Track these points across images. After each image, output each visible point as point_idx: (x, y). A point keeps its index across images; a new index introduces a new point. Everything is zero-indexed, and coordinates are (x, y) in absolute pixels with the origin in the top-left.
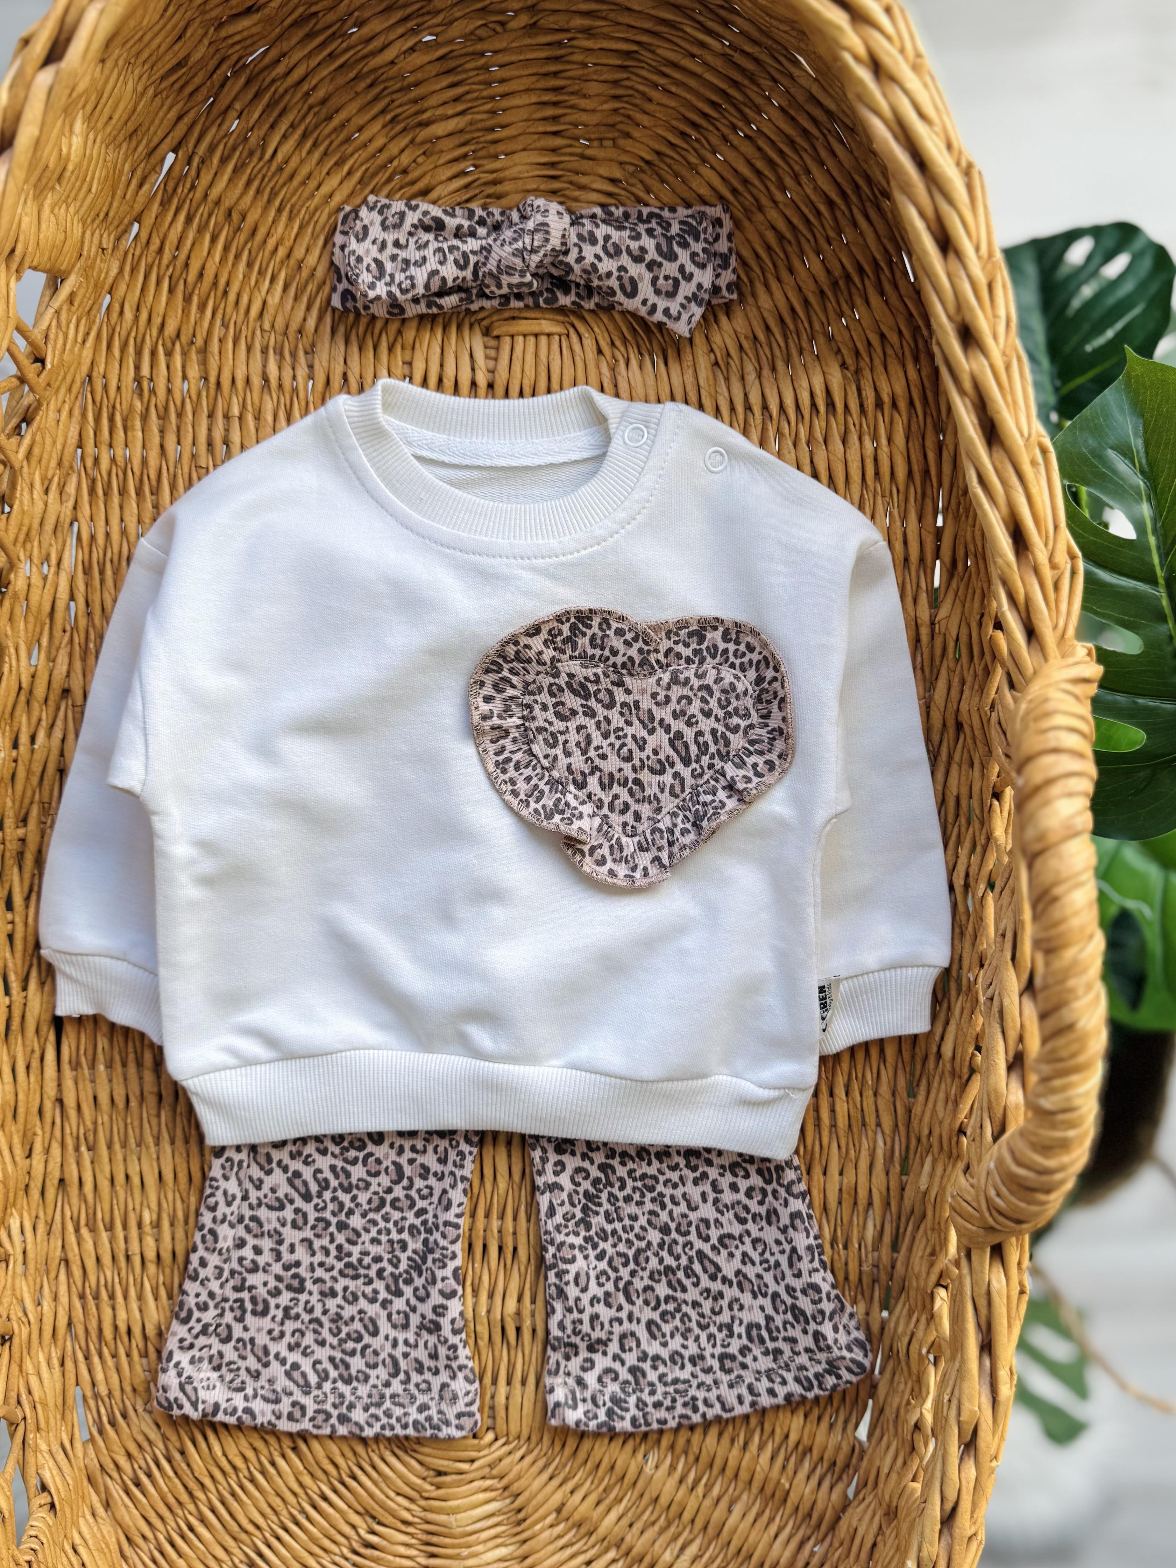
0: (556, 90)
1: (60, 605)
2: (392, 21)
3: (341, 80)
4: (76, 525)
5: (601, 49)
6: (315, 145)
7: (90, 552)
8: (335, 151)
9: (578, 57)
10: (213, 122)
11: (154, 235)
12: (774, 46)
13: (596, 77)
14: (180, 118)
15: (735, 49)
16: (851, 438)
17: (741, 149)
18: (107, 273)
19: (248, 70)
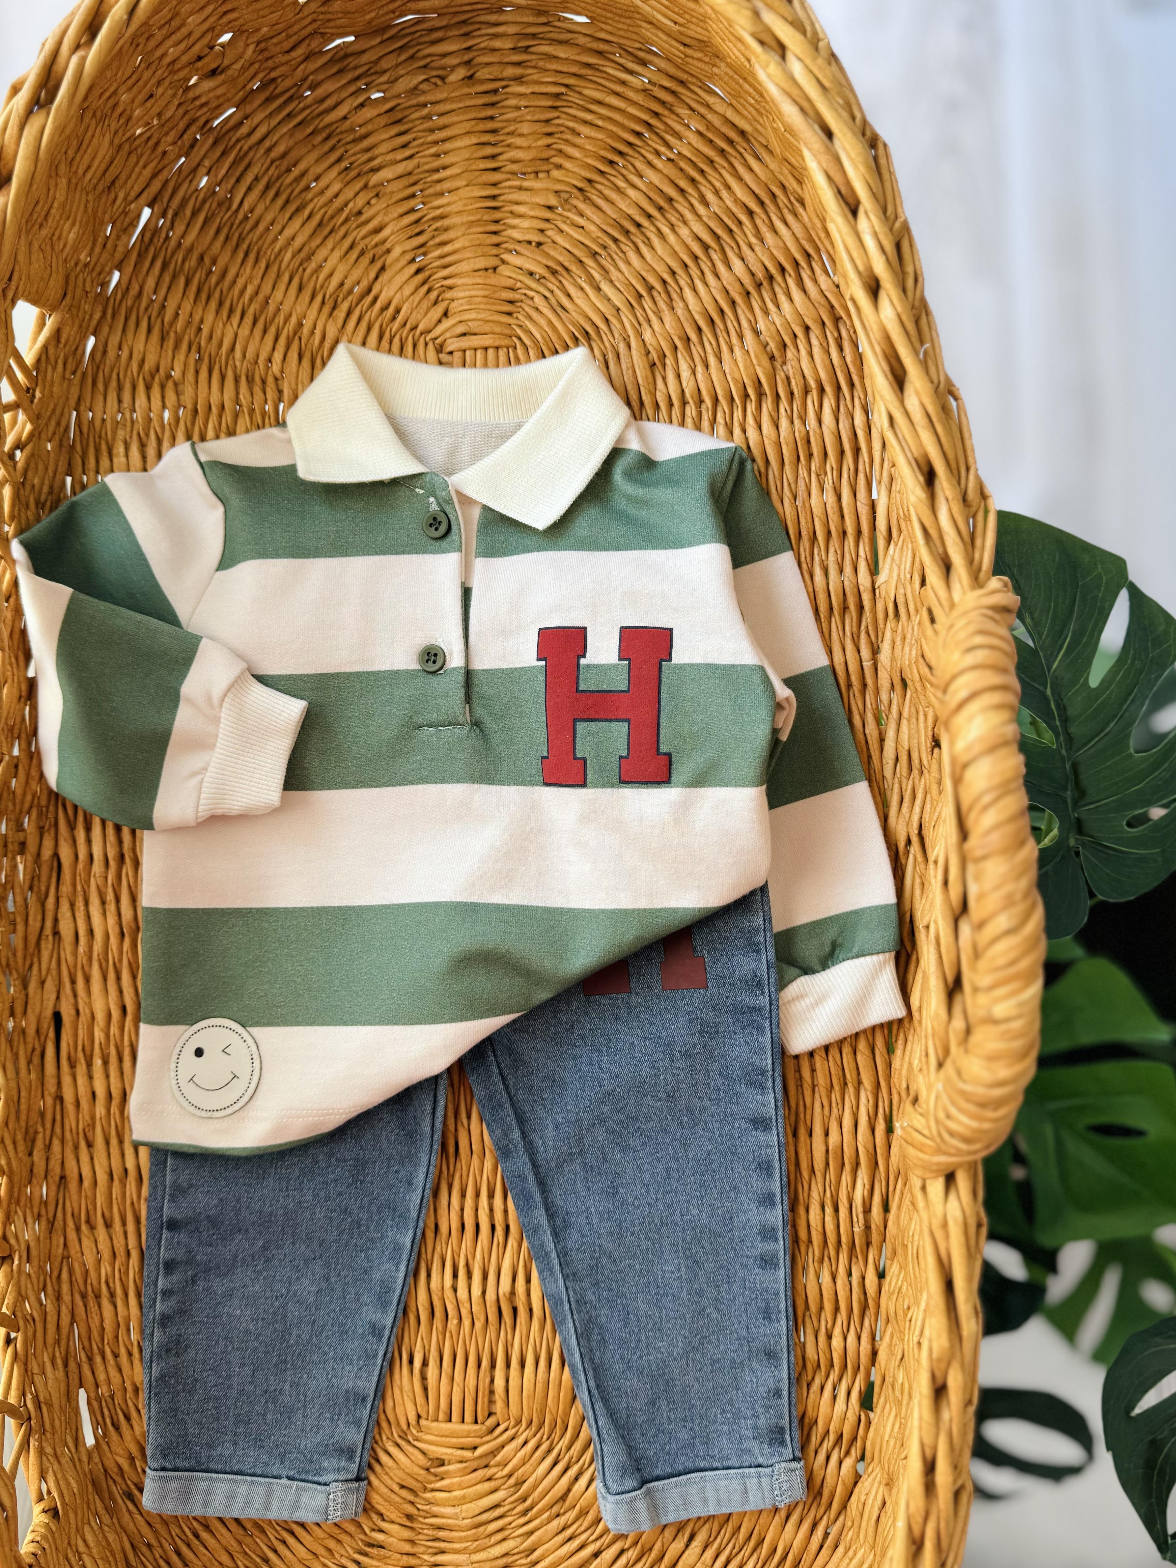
0: (494, 131)
2: (344, 82)
3: (299, 135)
5: (533, 93)
6: (277, 194)
8: (296, 198)
9: (512, 102)
10: (184, 180)
11: (134, 281)
12: (690, 79)
13: (529, 118)
14: (154, 176)
15: (654, 84)
16: (784, 423)
17: (665, 171)
18: (91, 316)
19: (216, 132)
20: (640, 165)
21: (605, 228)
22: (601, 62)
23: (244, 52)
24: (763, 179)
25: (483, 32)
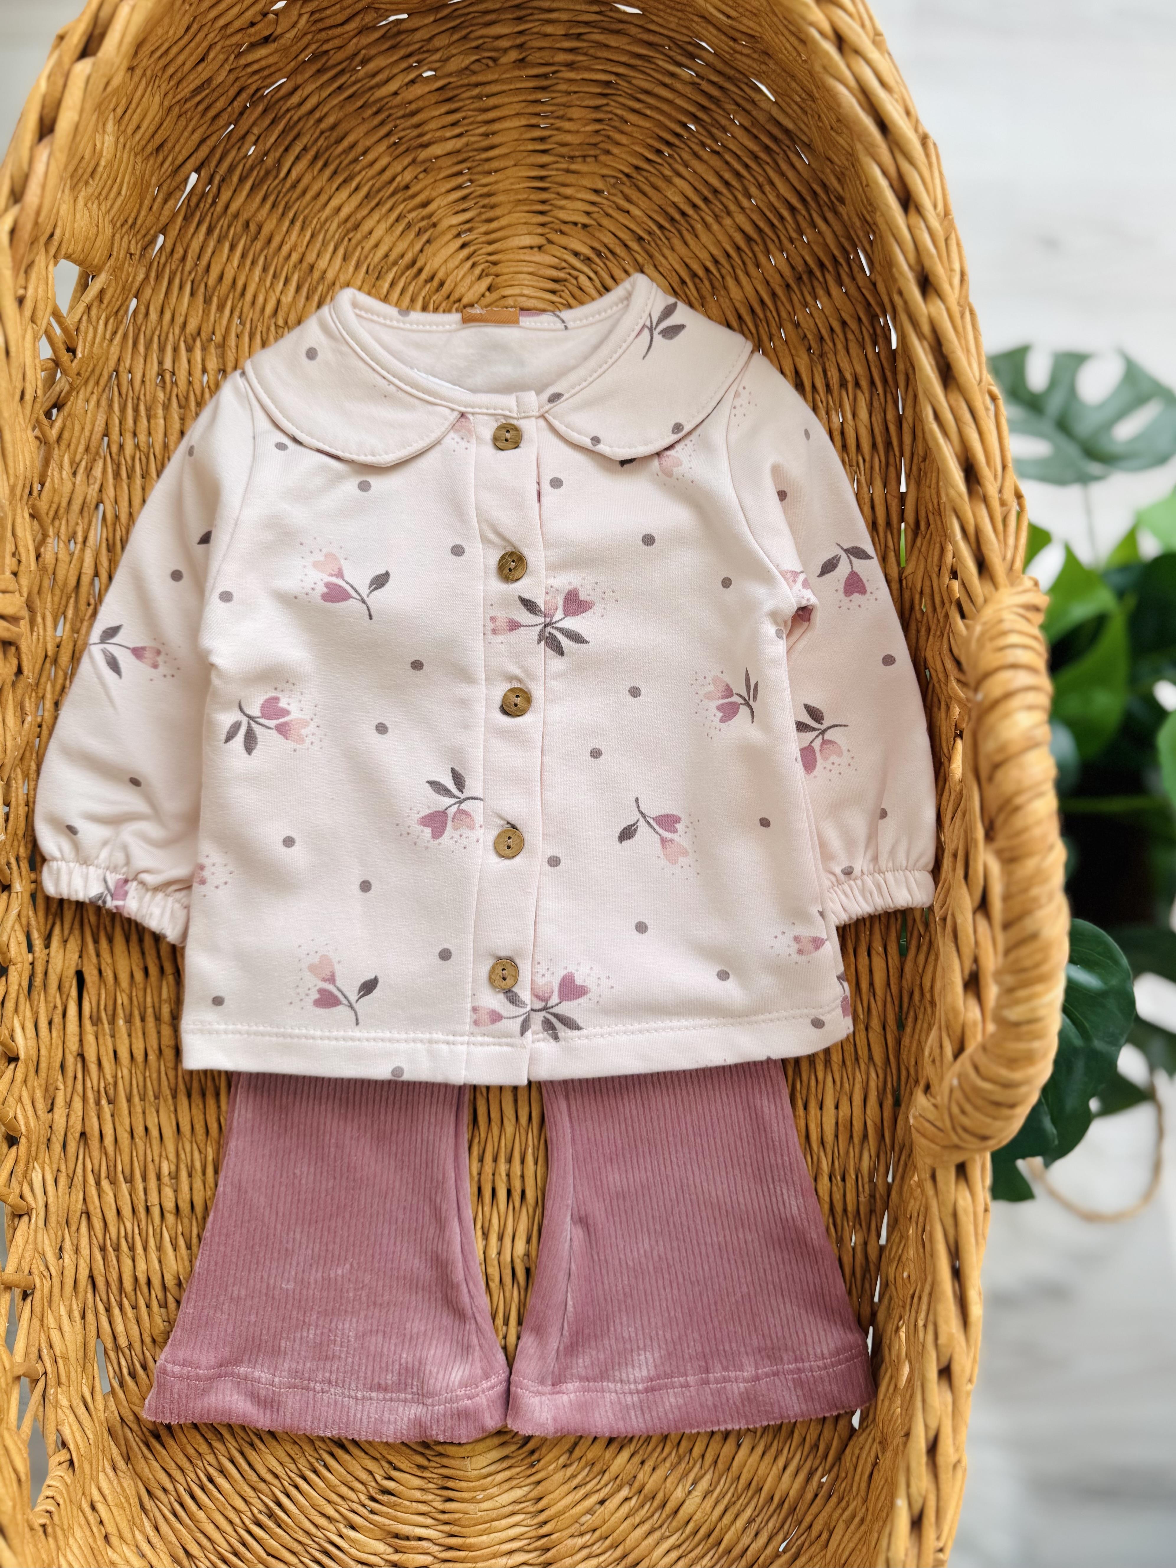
0: (543, 114)
1: (85, 580)
2: (395, 58)
3: (350, 108)
4: (101, 506)
5: (583, 79)
6: (325, 165)
7: (114, 530)
8: (344, 169)
9: (563, 87)
10: (233, 146)
11: (178, 245)
12: (737, 75)
13: (578, 103)
14: (202, 141)
15: (702, 78)
17: (710, 163)
18: (134, 278)
19: (266, 101)
20: (686, 156)
21: (650, 213)
22: (651, 53)
23: (296, 23)
24: (805, 176)
25: (536, 17)
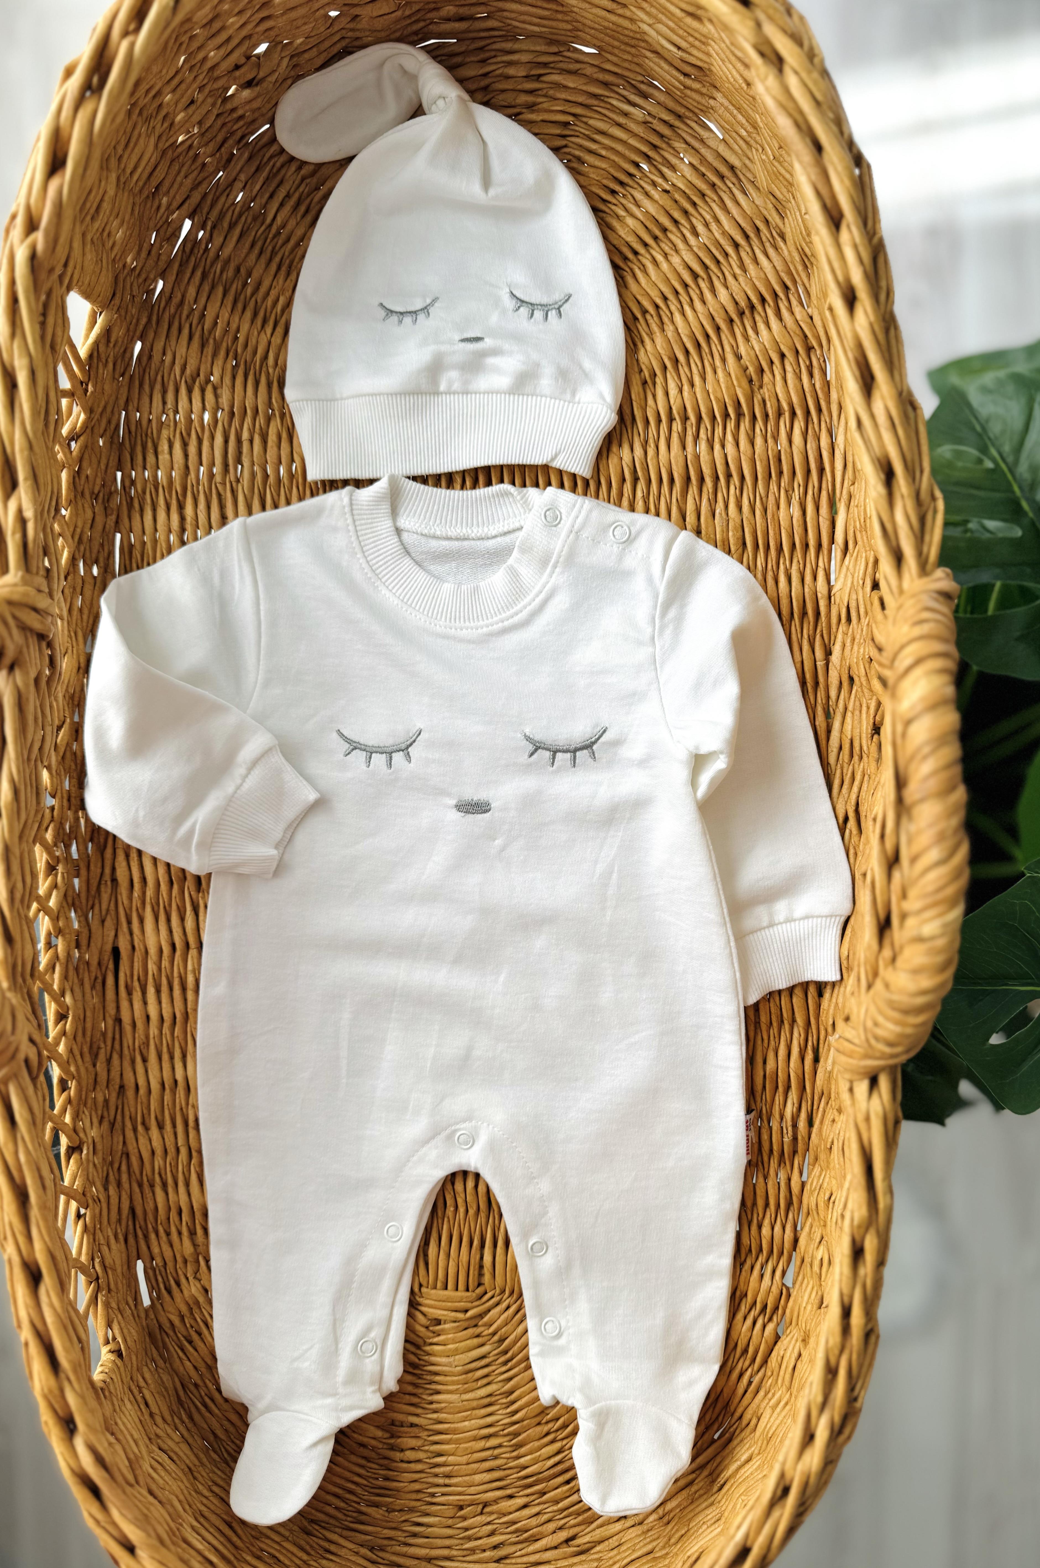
5: (543, 121)
6: (307, 211)
7: (131, 557)
10: (222, 193)
11: (176, 289)
14: (194, 188)
15: (654, 117)
16: (759, 441)
17: (661, 203)
18: (138, 320)
19: (250, 147)
20: (639, 196)
22: (606, 93)
23: (277, 66)
24: (748, 212)
25: (499, 59)
